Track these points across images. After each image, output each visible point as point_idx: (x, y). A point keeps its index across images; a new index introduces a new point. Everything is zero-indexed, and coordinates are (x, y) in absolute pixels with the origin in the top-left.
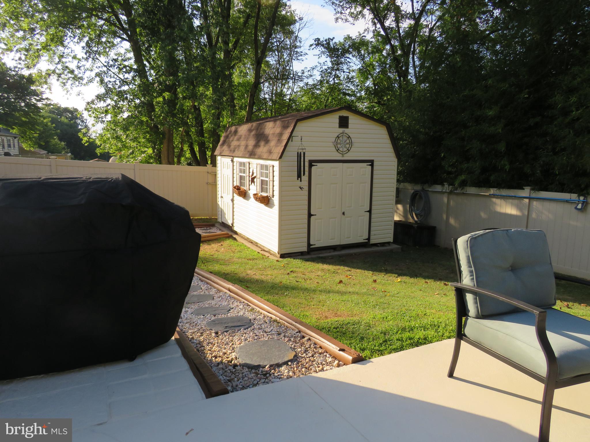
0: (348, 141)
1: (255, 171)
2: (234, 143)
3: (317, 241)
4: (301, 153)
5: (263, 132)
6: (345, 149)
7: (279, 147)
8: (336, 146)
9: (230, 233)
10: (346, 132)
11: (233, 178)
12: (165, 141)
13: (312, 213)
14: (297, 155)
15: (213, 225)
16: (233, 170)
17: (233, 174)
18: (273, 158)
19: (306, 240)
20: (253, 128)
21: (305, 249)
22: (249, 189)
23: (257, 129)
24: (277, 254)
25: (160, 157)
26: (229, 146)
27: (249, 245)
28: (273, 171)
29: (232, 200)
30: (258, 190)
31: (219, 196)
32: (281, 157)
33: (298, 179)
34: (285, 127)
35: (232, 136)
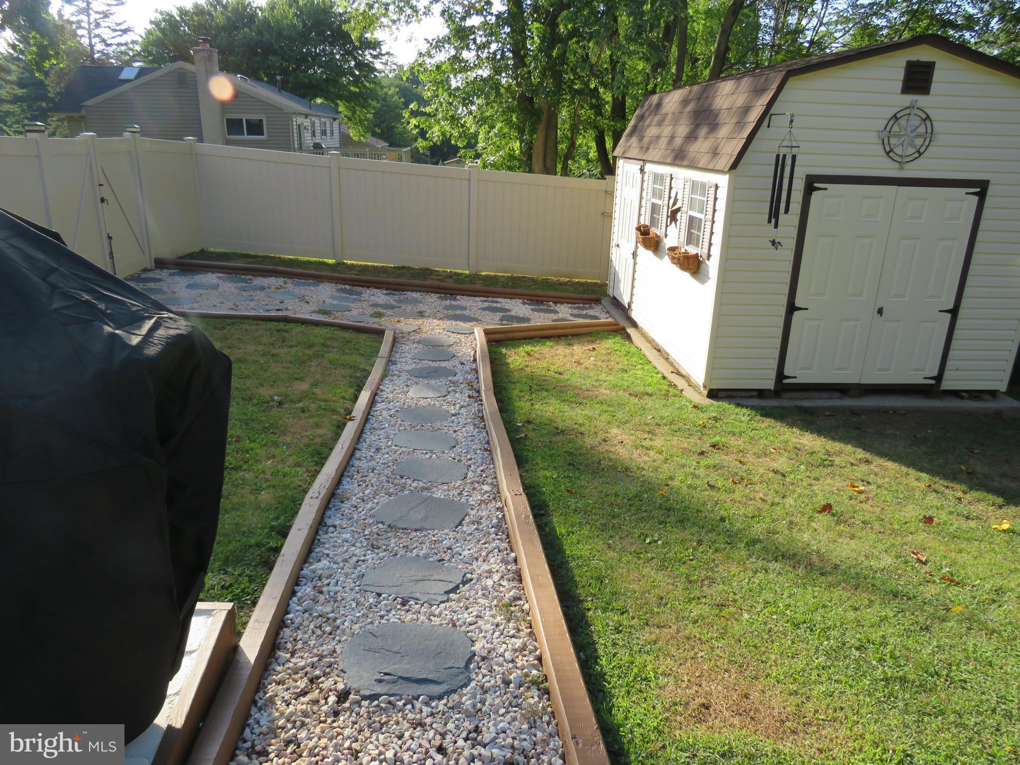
0: (922, 130)
1: (680, 197)
2: (652, 131)
3: (802, 369)
4: (784, 156)
5: (710, 105)
6: (911, 150)
7: (735, 142)
8: (886, 142)
9: (623, 323)
10: (919, 105)
11: (640, 207)
12: (541, 127)
13: (798, 304)
14: (774, 162)
15: (598, 301)
16: (642, 190)
17: (641, 198)
18: (718, 167)
19: (775, 364)
20: (690, 97)
21: (770, 384)
22: (666, 236)
23: (700, 98)
24: (702, 389)
25: (530, 157)
26: (641, 139)
27: (651, 354)
28: (716, 199)
29: (634, 255)
30: (682, 240)
31: (613, 243)
32: (734, 166)
33: (770, 221)
34: (758, 91)
35: (649, 115)
